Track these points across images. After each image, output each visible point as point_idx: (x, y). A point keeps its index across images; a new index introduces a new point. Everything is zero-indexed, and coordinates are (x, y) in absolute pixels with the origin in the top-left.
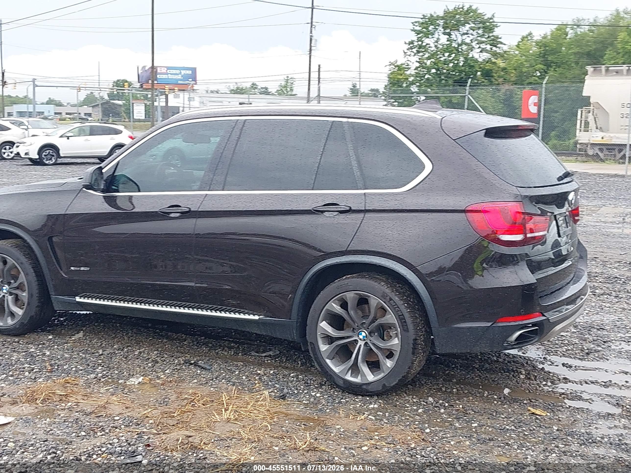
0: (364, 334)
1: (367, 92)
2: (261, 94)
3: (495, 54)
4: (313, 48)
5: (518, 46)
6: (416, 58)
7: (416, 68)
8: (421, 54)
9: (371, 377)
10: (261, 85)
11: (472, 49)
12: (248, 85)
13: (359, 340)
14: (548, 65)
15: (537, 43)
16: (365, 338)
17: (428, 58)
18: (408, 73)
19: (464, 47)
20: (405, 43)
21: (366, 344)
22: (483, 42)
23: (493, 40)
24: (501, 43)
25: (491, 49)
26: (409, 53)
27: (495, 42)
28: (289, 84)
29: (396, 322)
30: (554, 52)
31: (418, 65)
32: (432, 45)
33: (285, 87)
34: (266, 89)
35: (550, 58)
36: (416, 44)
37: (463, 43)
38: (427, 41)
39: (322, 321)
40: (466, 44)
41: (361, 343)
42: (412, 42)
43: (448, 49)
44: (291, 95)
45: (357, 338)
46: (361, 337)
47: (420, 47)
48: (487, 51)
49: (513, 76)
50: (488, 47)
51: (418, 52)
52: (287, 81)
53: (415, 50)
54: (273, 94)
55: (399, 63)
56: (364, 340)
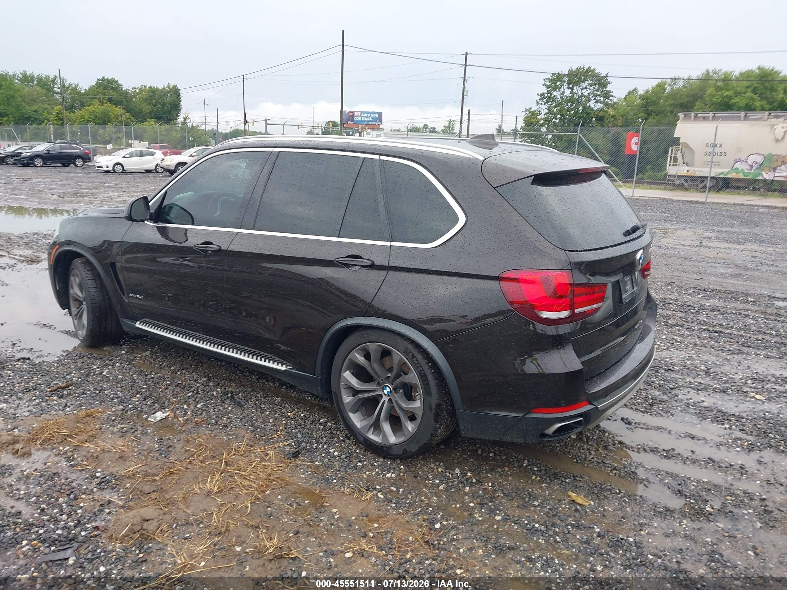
0: (388, 389)
1: (509, 131)
2: (430, 132)
3: (606, 105)
4: (465, 97)
5: (625, 98)
6: (546, 106)
7: (545, 114)
8: (550, 103)
9: (393, 439)
10: (430, 125)
11: (589, 100)
12: (422, 126)
13: (384, 395)
14: (649, 114)
15: (641, 97)
16: (390, 394)
17: (555, 107)
18: (539, 117)
19: (583, 99)
20: (538, 94)
21: (390, 400)
22: (597, 95)
23: (606, 94)
24: (612, 96)
25: (604, 100)
26: (540, 102)
27: (607, 95)
28: (451, 125)
29: (418, 382)
30: (654, 103)
31: (547, 111)
32: (559, 97)
33: (448, 127)
34: (435, 128)
35: (650, 109)
36: (546, 95)
37: (582, 95)
38: (555, 93)
39: (346, 371)
40: (585, 96)
41: (385, 399)
42: (543, 94)
43: (571, 100)
44: (452, 133)
45: (382, 393)
46: (385, 392)
47: (549, 98)
48: (601, 102)
49: (620, 122)
50: (602, 99)
51: (548, 102)
52: (450, 122)
53: (545, 100)
54: (439, 133)
55: (532, 110)
56: (389, 396)
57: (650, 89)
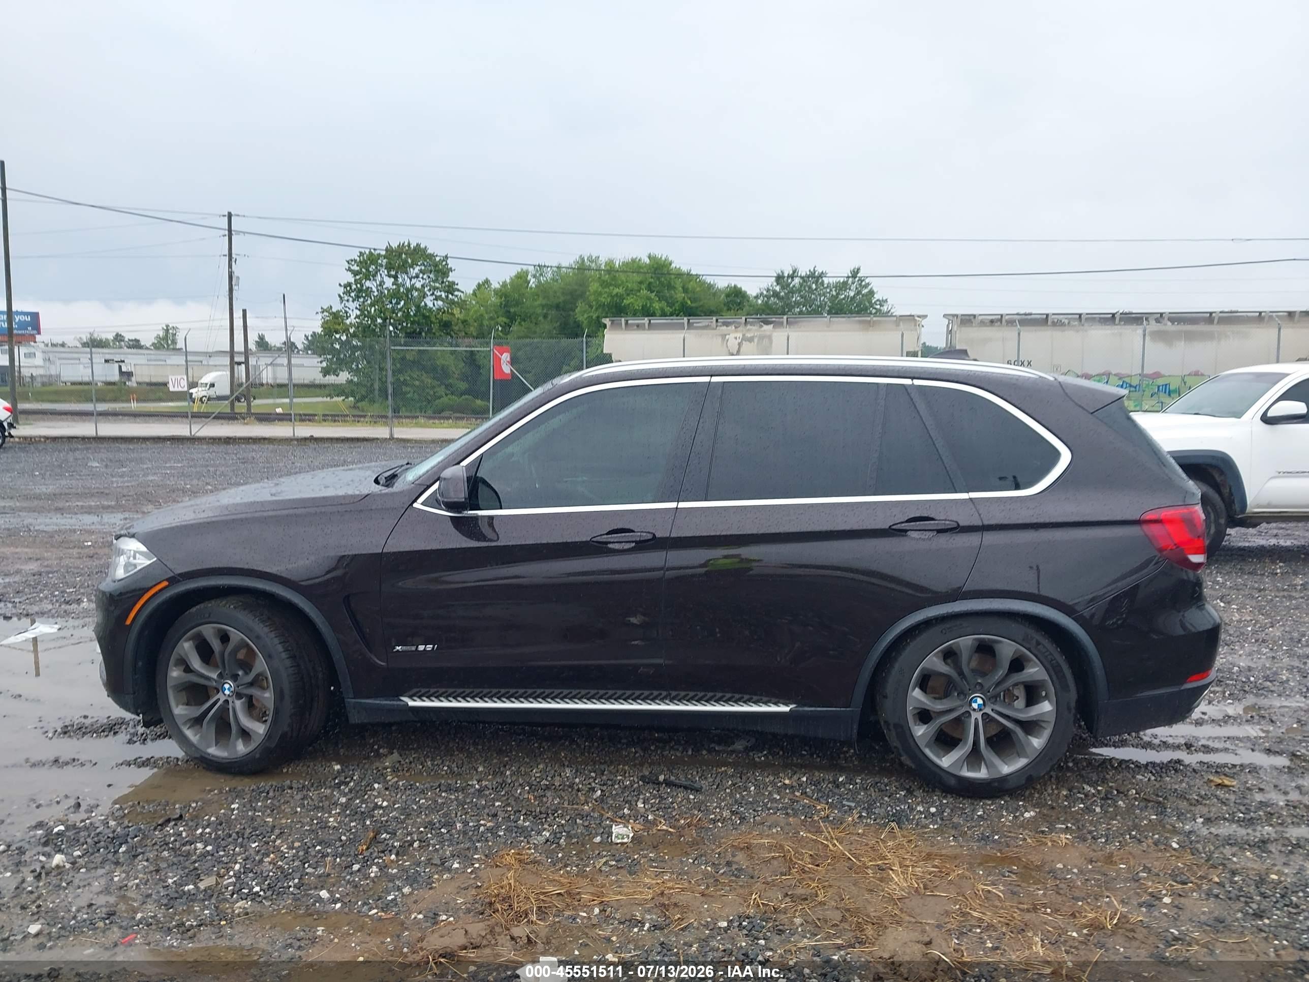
0: (980, 701)
2: (129, 347)
3: (452, 302)
5: (474, 294)
6: (356, 304)
7: (357, 317)
8: (361, 300)
9: (1003, 768)
10: (128, 336)
11: (425, 296)
12: (111, 337)
13: (972, 712)
14: (512, 318)
15: (496, 292)
16: (983, 707)
17: (372, 305)
18: (348, 322)
19: (416, 294)
20: (340, 285)
21: (985, 716)
22: (435, 288)
23: (449, 286)
24: (458, 290)
25: (447, 297)
26: (346, 298)
27: (451, 288)
28: (170, 336)
29: (1047, 678)
30: (518, 303)
31: (358, 313)
32: (374, 289)
33: (166, 338)
34: (137, 341)
35: (512, 310)
36: (354, 287)
37: (413, 287)
38: (368, 284)
39: (914, 688)
40: (417, 290)
41: (976, 716)
42: (349, 285)
43: (395, 295)
44: (174, 349)
45: (969, 710)
46: (975, 706)
47: (360, 290)
48: (442, 300)
49: (472, 330)
50: (443, 295)
51: (358, 297)
52: (167, 331)
53: (353, 294)
54: (147, 348)
55: (334, 310)
56: (981, 710)
57: (508, 281)
